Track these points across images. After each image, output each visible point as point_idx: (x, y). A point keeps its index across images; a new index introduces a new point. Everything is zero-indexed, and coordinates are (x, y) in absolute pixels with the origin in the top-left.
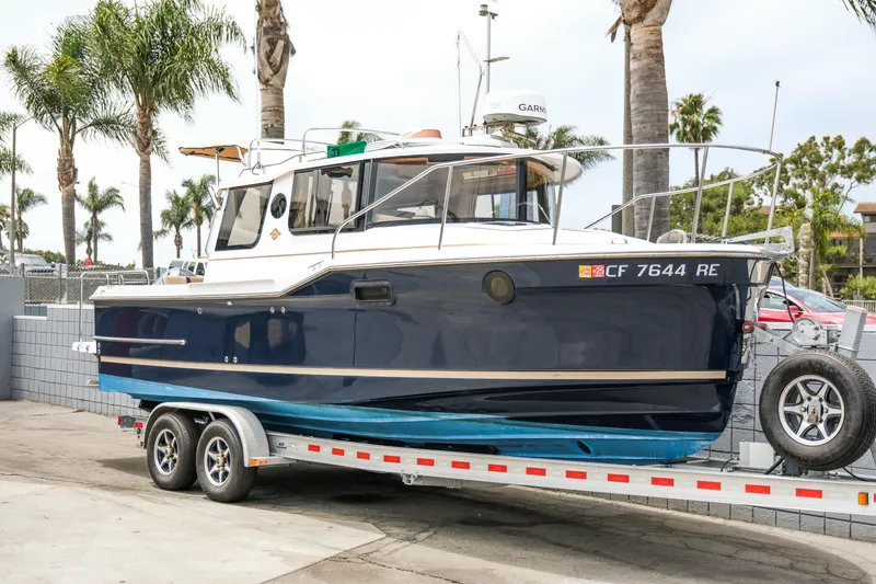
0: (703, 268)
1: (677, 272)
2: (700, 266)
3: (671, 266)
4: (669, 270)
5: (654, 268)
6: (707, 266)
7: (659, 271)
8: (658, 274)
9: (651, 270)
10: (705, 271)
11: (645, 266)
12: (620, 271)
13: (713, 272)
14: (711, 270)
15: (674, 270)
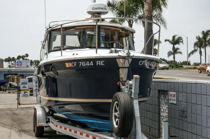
0: (98, 62)
1: (90, 64)
2: (97, 62)
3: (88, 62)
4: (88, 64)
5: (84, 63)
6: (100, 62)
7: (85, 64)
8: (85, 65)
9: (83, 64)
10: (99, 63)
11: (81, 63)
12: (75, 64)
13: (102, 64)
14: (102, 63)
15: (89, 64)
